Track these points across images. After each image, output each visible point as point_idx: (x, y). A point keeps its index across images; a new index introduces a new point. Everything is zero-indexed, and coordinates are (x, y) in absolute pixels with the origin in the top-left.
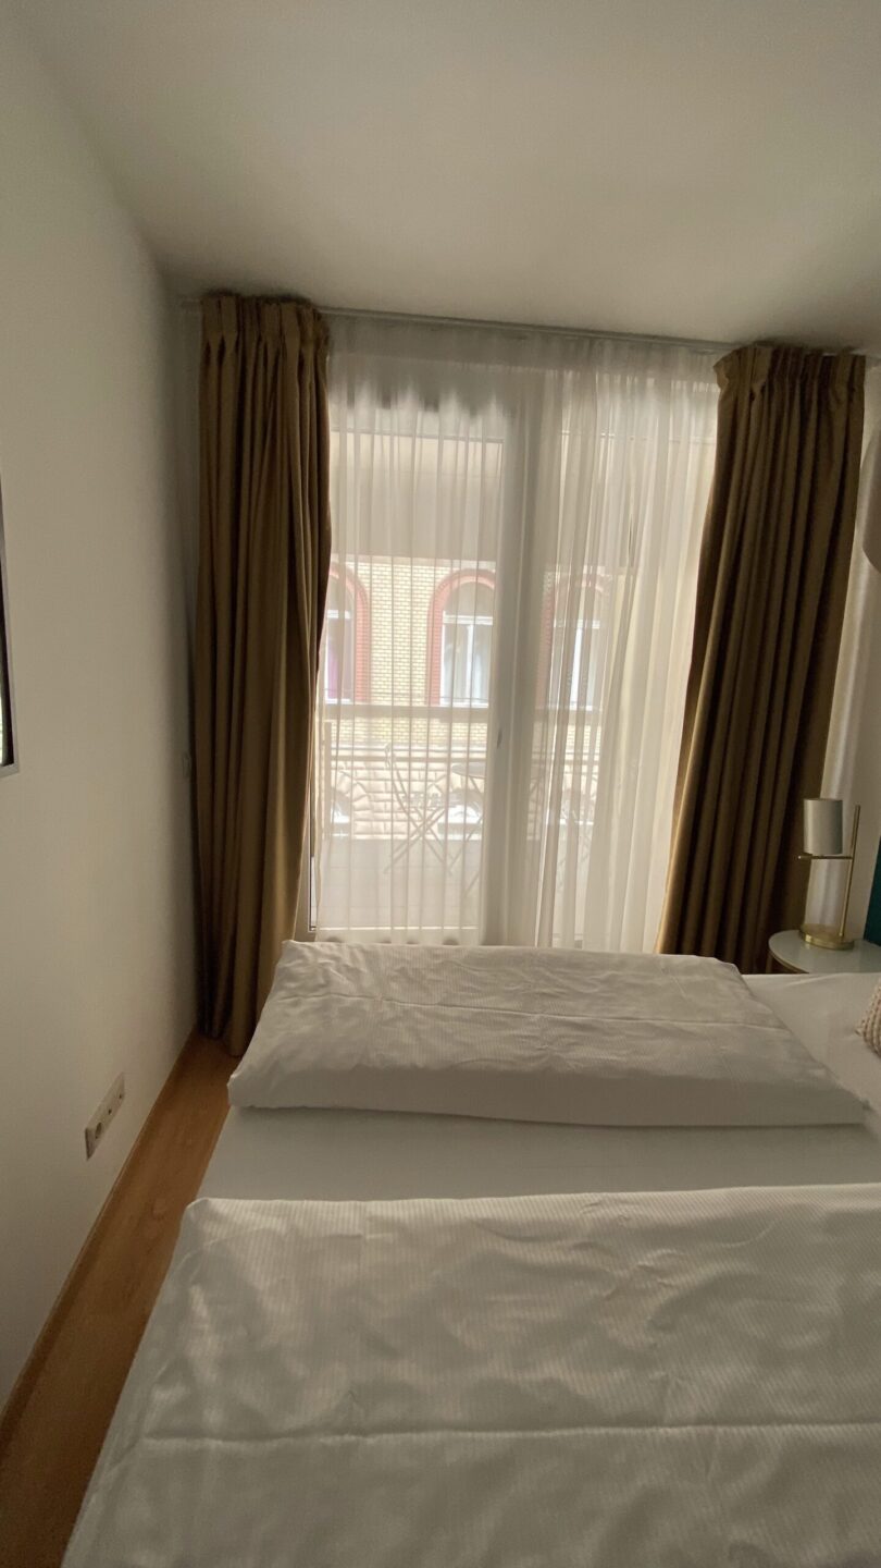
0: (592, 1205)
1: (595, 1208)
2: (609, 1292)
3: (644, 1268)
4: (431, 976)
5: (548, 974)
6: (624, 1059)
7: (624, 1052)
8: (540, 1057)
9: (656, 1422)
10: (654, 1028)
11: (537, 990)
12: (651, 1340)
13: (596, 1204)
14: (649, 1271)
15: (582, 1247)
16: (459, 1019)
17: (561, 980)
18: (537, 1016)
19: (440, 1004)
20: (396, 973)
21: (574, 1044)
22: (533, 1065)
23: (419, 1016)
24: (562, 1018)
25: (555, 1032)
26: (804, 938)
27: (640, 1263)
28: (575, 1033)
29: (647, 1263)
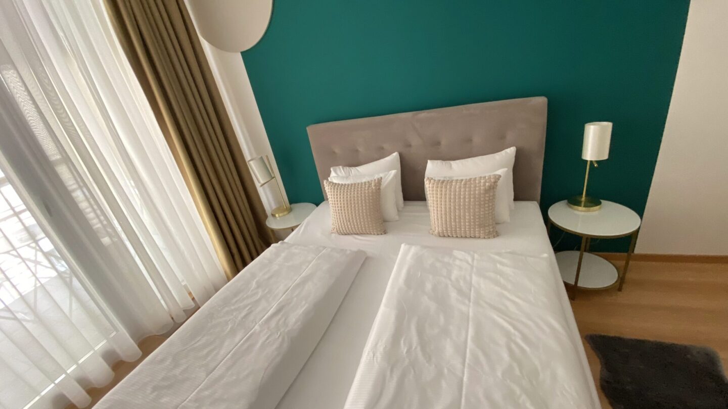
0: (373, 357)
1: (375, 357)
2: (412, 371)
3: (407, 352)
4: (177, 372)
5: (233, 308)
6: (307, 305)
7: (304, 302)
8: (283, 340)
9: (462, 380)
10: (298, 285)
11: (239, 318)
12: (434, 366)
13: (374, 355)
14: (408, 351)
15: (392, 371)
16: (228, 369)
17: (241, 304)
18: (257, 327)
19: (208, 375)
20: (155, 394)
21: (285, 320)
22: (285, 345)
23: (207, 393)
24: (266, 317)
25: (273, 324)
26: (276, 217)
27: (405, 352)
28: (279, 316)
29: (405, 350)
